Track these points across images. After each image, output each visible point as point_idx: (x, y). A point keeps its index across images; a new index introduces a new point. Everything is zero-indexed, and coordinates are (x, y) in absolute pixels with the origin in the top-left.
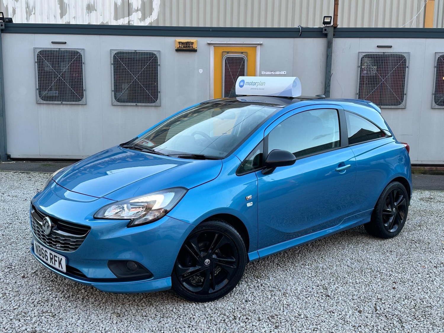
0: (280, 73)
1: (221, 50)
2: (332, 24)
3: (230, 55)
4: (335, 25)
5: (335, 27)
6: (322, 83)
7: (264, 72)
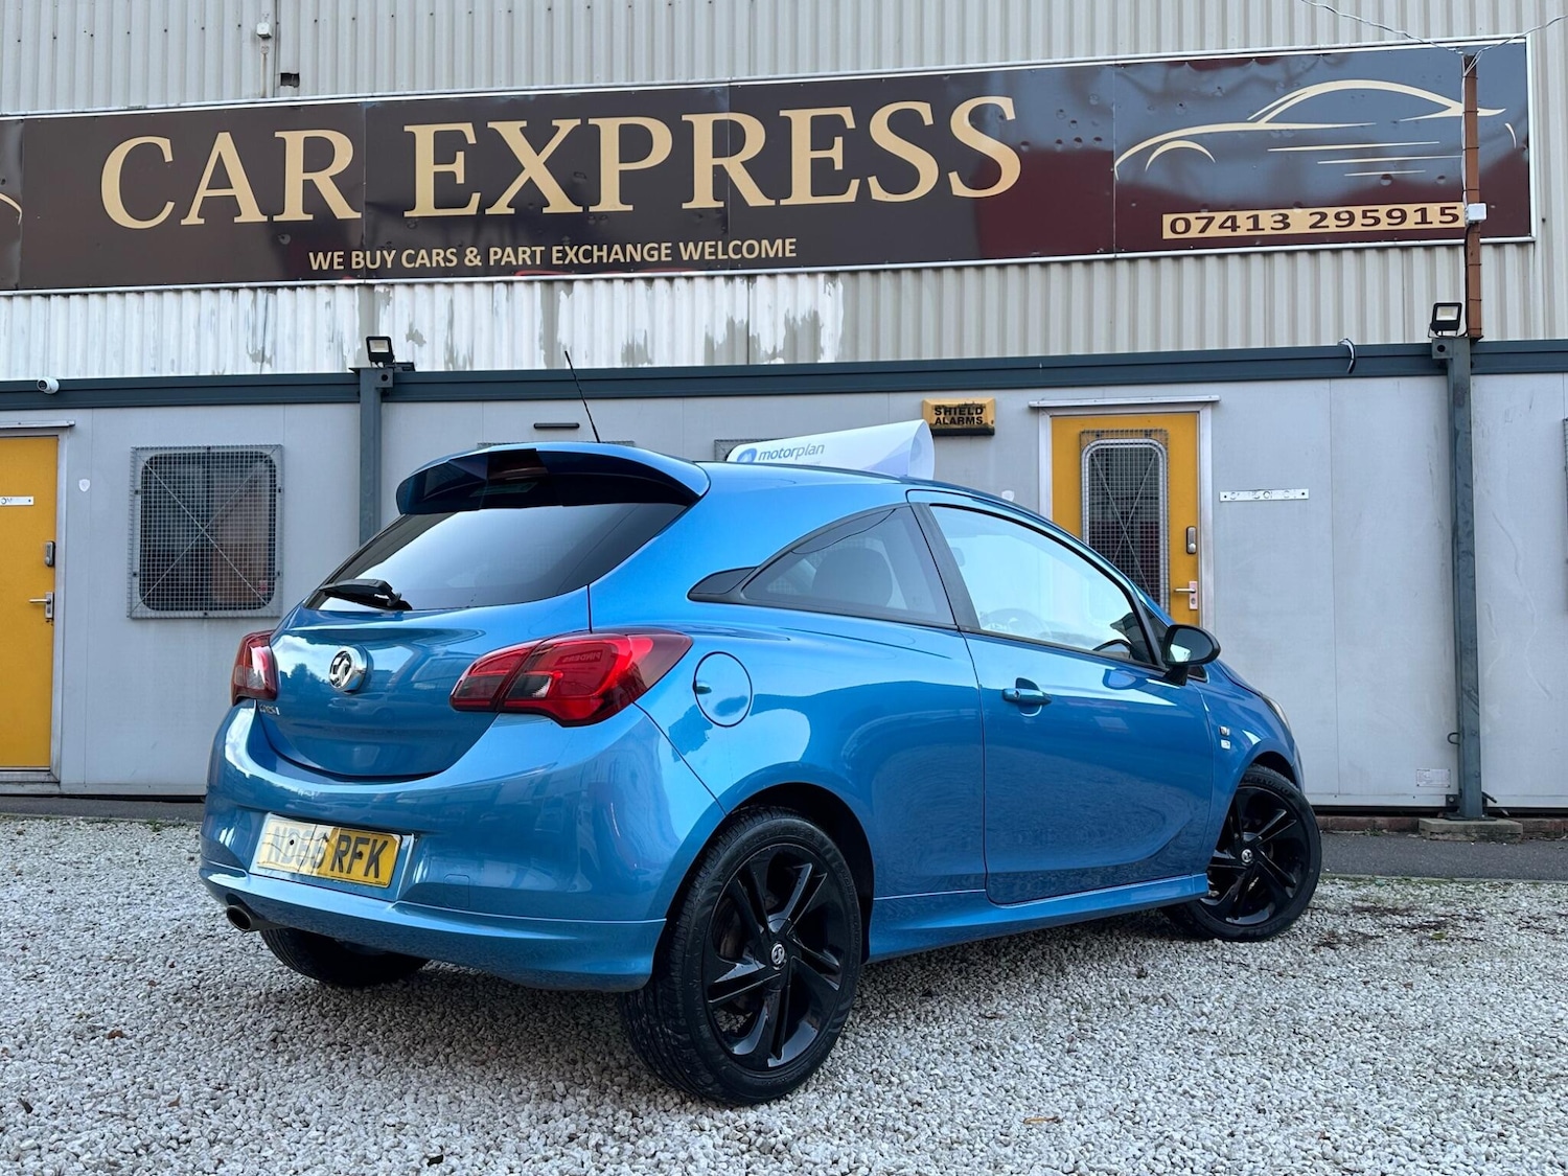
0: (1287, 495)
1: (1075, 428)
2: (1463, 329)
3: (1107, 441)
4: (1473, 333)
5: (1474, 338)
6: (1441, 527)
7: (1228, 494)
